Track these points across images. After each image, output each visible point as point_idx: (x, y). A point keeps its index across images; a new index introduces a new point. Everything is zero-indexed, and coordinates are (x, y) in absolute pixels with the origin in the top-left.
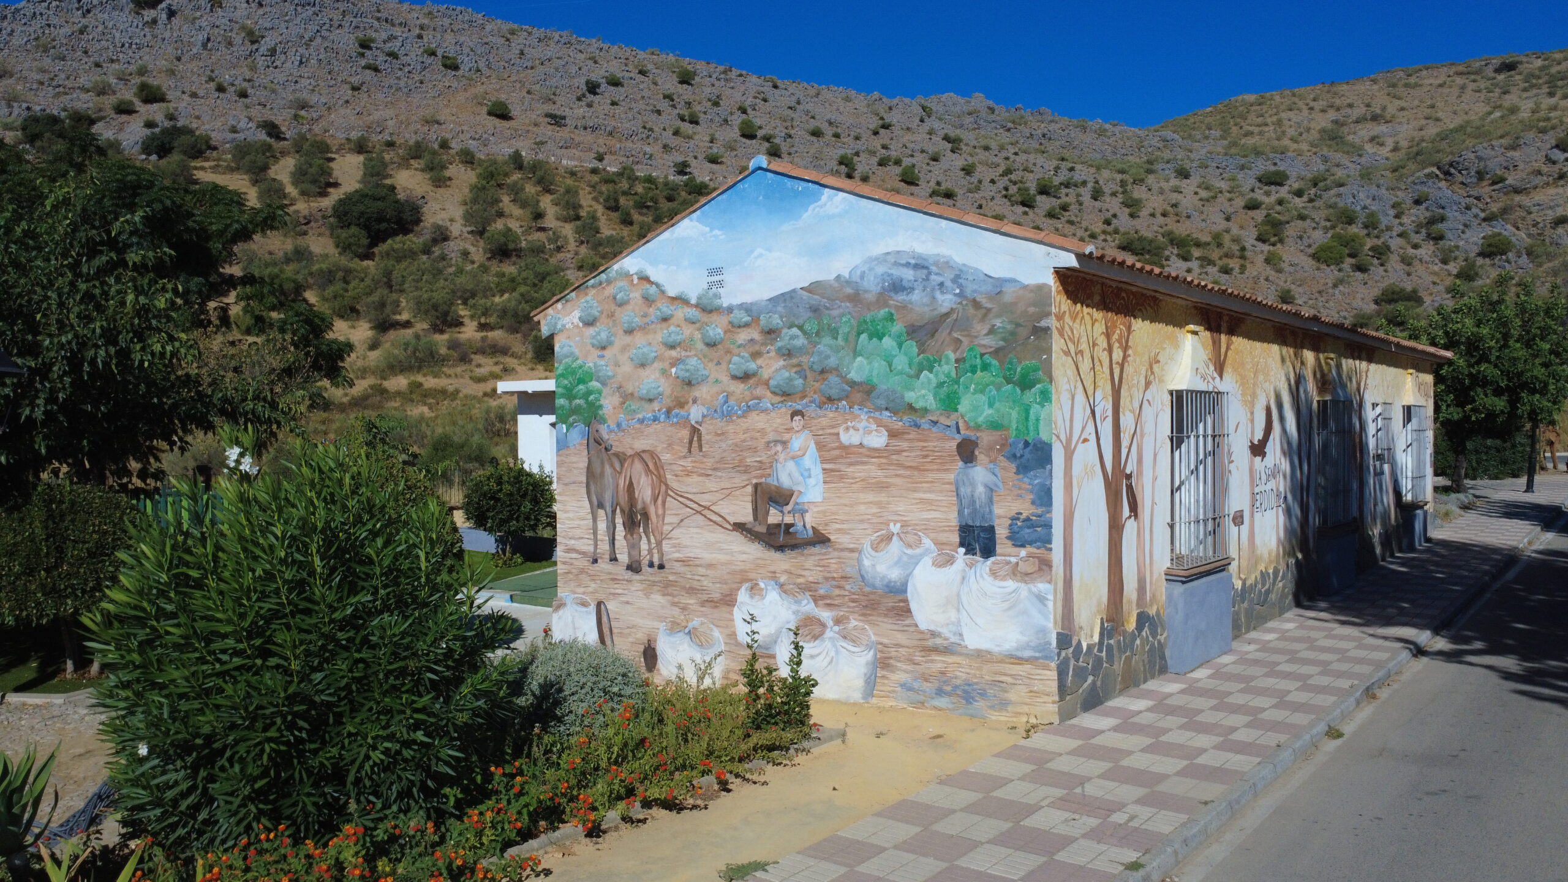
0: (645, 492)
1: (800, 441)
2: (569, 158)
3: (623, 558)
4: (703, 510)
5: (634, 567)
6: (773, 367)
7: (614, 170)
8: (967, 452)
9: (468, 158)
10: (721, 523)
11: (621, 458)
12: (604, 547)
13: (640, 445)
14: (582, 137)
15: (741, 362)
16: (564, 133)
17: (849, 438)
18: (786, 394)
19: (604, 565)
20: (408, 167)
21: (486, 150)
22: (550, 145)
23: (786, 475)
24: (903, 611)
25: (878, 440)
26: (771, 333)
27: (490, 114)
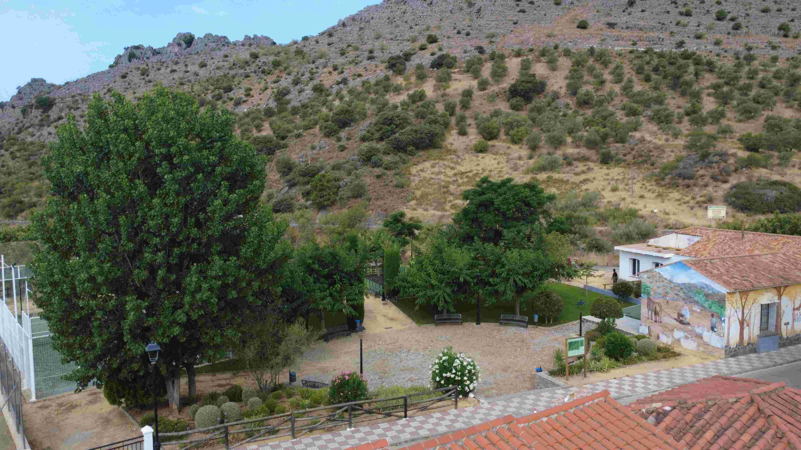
0: (658, 309)
1: (686, 307)
2: (618, 46)
3: (654, 319)
4: (669, 315)
5: (656, 321)
6: (682, 294)
7: (643, 49)
8: (713, 316)
9: (567, 53)
10: (671, 317)
11: (654, 303)
12: (650, 317)
13: (658, 301)
14: (626, 33)
15: (676, 292)
16: (615, 32)
17: (694, 309)
18: (684, 299)
19: (650, 320)
20: (540, 61)
21: (576, 47)
22: (608, 40)
23: (683, 312)
24: (702, 338)
25: (699, 310)
26: (682, 289)
27: (578, 27)
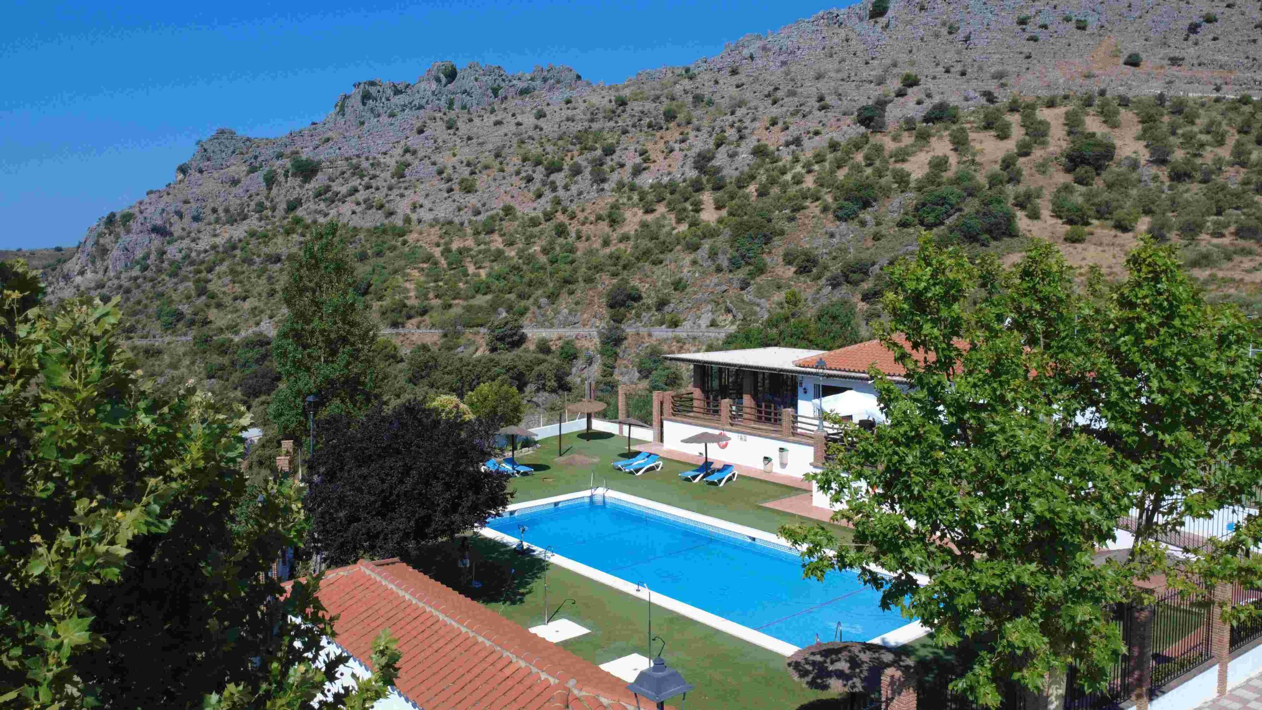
2: (1193, 91)
7: (1232, 97)
9: (1123, 102)
14: (1200, 73)
16: (1184, 71)
21: (1132, 93)
22: (1177, 83)
27: (1126, 63)
